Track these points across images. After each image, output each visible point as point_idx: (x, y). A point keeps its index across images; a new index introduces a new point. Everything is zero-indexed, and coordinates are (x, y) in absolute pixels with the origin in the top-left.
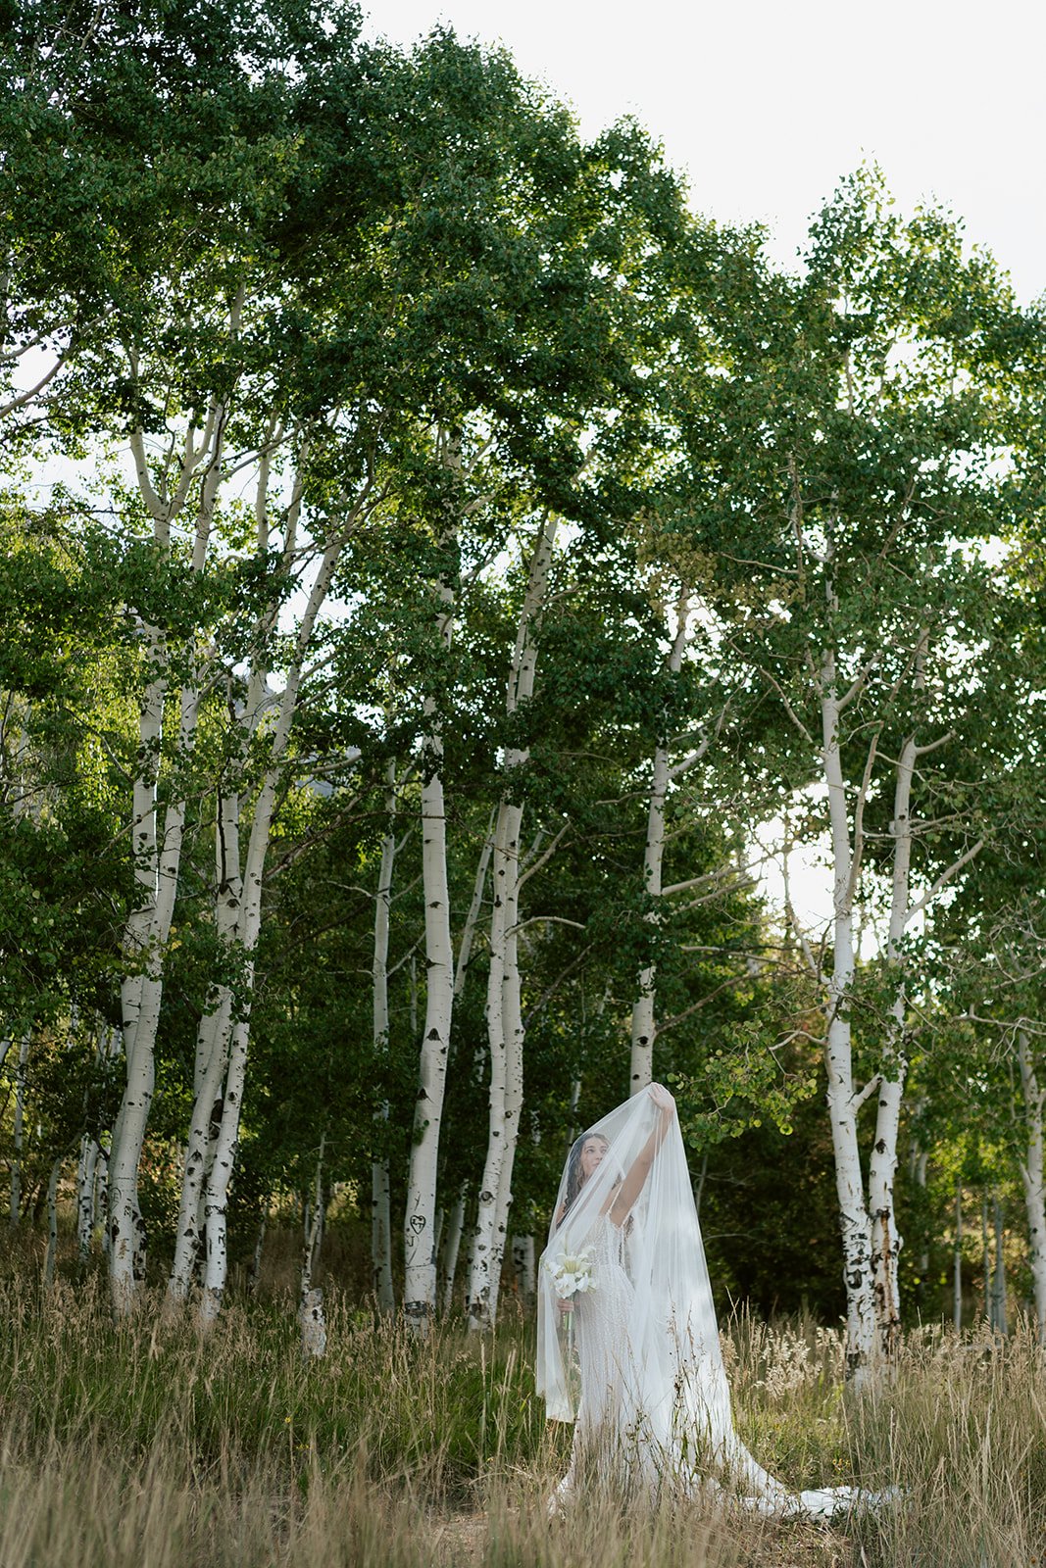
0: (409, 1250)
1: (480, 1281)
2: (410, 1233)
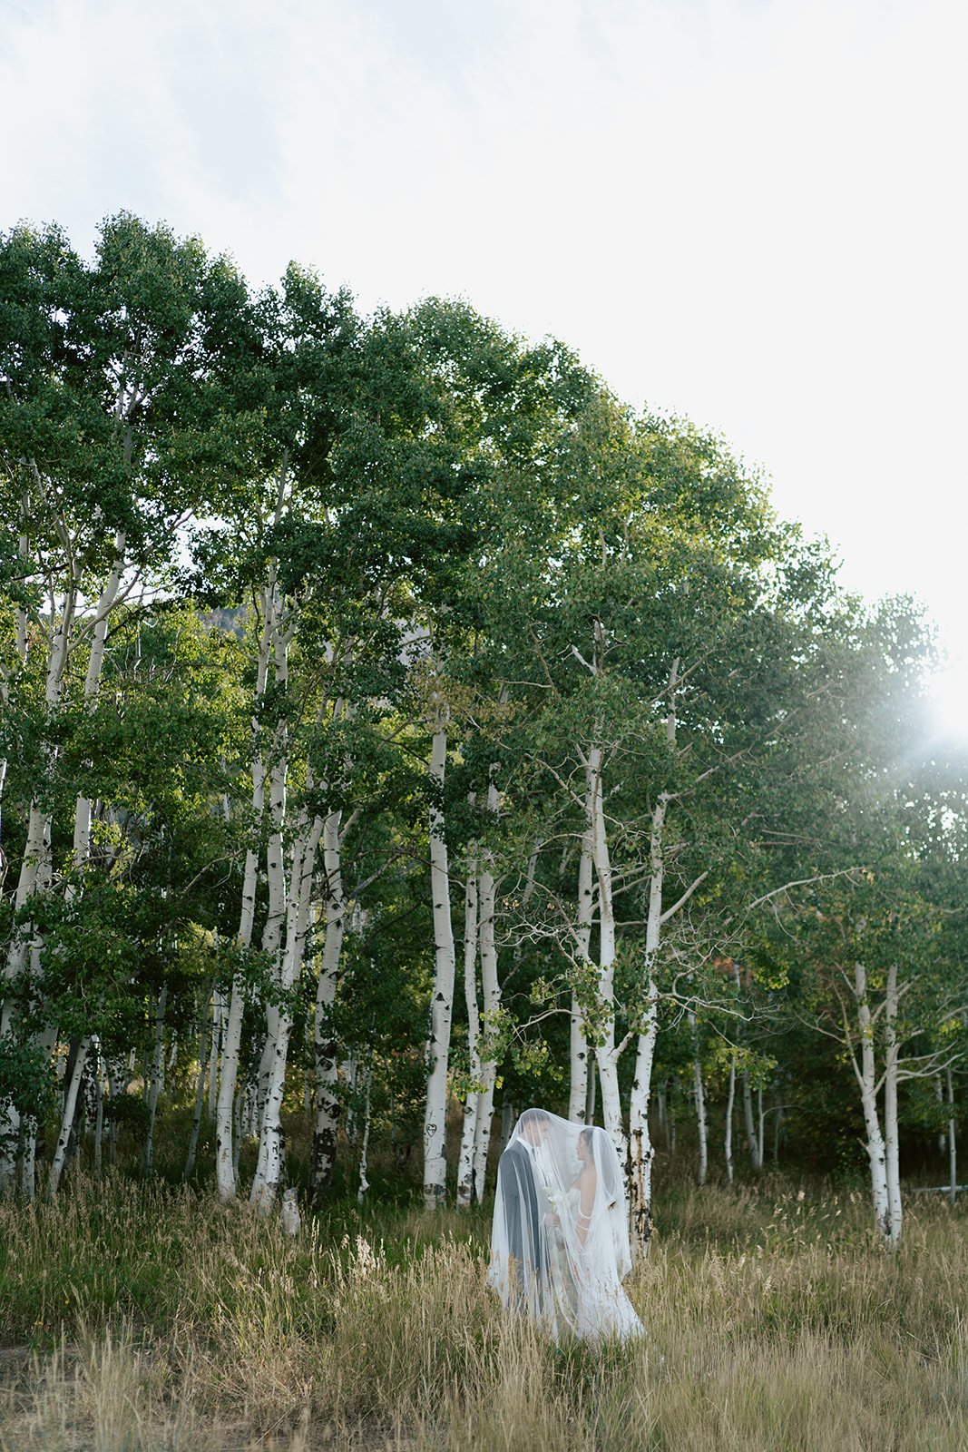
0: (426, 1148)
1: (464, 1170)
2: (427, 1136)
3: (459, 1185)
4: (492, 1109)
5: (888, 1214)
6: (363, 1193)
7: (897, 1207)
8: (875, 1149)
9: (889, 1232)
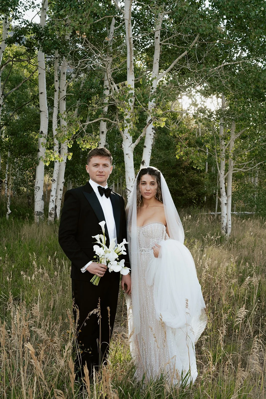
0: (35, 196)
1: (51, 206)
2: (35, 191)
3: (49, 212)
4: (64, 180)
5: (227, 225)
6: (9, 215)
7: (230, 222)
8: (224, 199)
9: (226, 232)
